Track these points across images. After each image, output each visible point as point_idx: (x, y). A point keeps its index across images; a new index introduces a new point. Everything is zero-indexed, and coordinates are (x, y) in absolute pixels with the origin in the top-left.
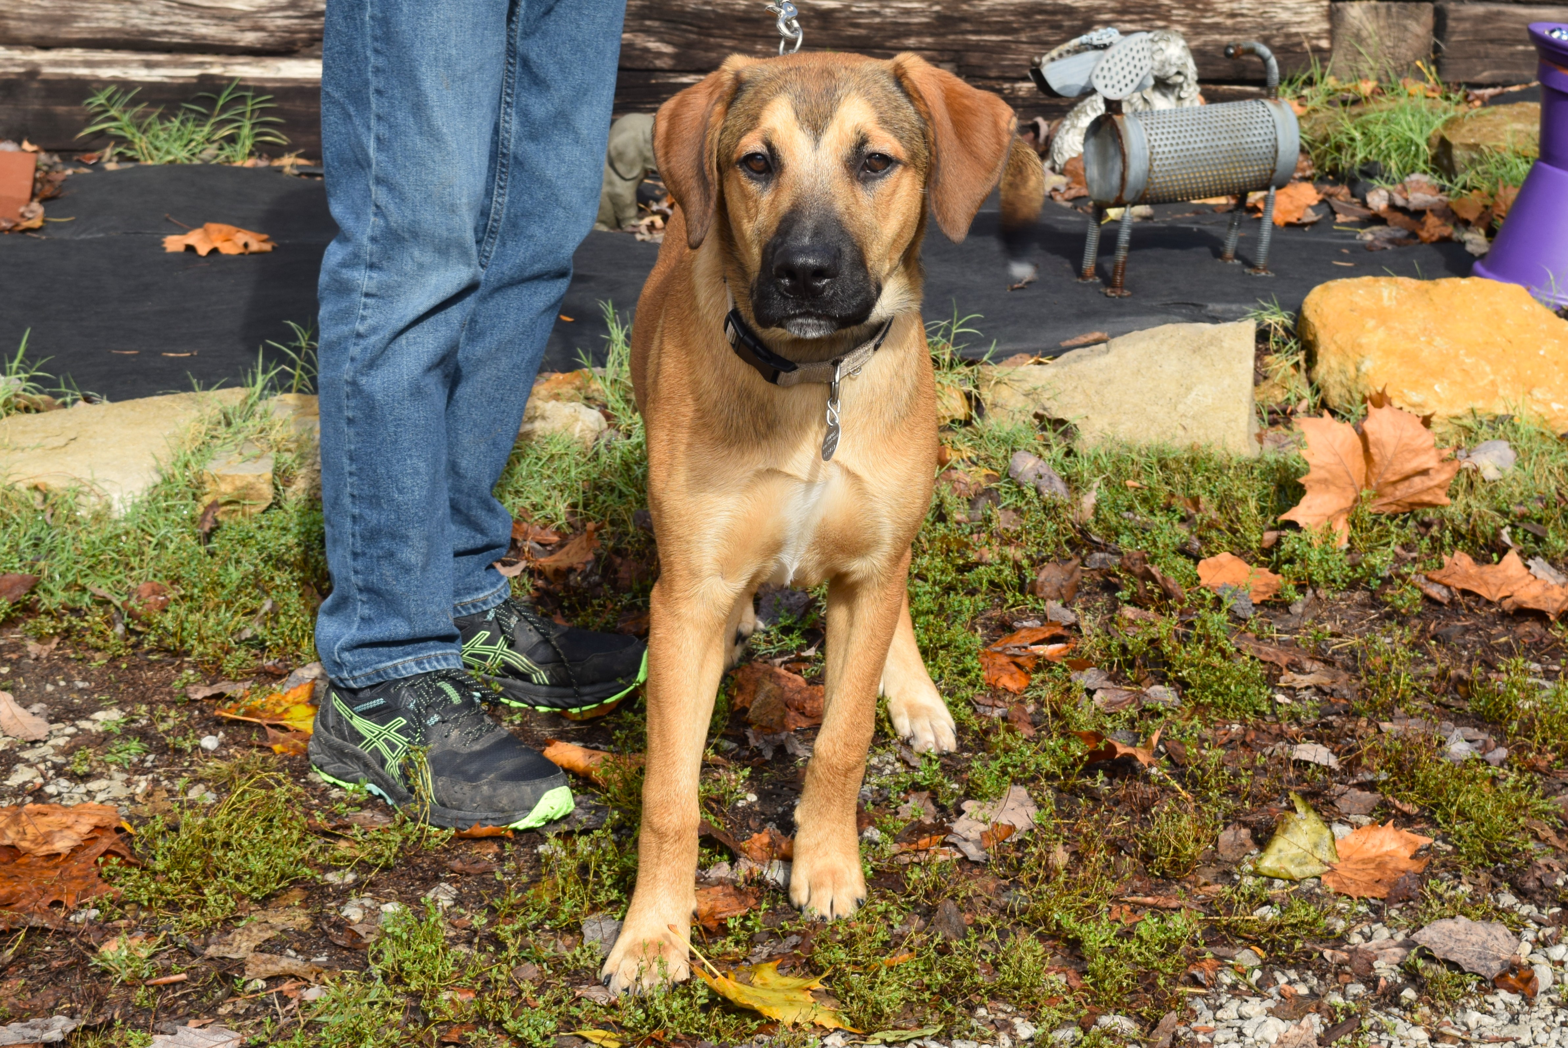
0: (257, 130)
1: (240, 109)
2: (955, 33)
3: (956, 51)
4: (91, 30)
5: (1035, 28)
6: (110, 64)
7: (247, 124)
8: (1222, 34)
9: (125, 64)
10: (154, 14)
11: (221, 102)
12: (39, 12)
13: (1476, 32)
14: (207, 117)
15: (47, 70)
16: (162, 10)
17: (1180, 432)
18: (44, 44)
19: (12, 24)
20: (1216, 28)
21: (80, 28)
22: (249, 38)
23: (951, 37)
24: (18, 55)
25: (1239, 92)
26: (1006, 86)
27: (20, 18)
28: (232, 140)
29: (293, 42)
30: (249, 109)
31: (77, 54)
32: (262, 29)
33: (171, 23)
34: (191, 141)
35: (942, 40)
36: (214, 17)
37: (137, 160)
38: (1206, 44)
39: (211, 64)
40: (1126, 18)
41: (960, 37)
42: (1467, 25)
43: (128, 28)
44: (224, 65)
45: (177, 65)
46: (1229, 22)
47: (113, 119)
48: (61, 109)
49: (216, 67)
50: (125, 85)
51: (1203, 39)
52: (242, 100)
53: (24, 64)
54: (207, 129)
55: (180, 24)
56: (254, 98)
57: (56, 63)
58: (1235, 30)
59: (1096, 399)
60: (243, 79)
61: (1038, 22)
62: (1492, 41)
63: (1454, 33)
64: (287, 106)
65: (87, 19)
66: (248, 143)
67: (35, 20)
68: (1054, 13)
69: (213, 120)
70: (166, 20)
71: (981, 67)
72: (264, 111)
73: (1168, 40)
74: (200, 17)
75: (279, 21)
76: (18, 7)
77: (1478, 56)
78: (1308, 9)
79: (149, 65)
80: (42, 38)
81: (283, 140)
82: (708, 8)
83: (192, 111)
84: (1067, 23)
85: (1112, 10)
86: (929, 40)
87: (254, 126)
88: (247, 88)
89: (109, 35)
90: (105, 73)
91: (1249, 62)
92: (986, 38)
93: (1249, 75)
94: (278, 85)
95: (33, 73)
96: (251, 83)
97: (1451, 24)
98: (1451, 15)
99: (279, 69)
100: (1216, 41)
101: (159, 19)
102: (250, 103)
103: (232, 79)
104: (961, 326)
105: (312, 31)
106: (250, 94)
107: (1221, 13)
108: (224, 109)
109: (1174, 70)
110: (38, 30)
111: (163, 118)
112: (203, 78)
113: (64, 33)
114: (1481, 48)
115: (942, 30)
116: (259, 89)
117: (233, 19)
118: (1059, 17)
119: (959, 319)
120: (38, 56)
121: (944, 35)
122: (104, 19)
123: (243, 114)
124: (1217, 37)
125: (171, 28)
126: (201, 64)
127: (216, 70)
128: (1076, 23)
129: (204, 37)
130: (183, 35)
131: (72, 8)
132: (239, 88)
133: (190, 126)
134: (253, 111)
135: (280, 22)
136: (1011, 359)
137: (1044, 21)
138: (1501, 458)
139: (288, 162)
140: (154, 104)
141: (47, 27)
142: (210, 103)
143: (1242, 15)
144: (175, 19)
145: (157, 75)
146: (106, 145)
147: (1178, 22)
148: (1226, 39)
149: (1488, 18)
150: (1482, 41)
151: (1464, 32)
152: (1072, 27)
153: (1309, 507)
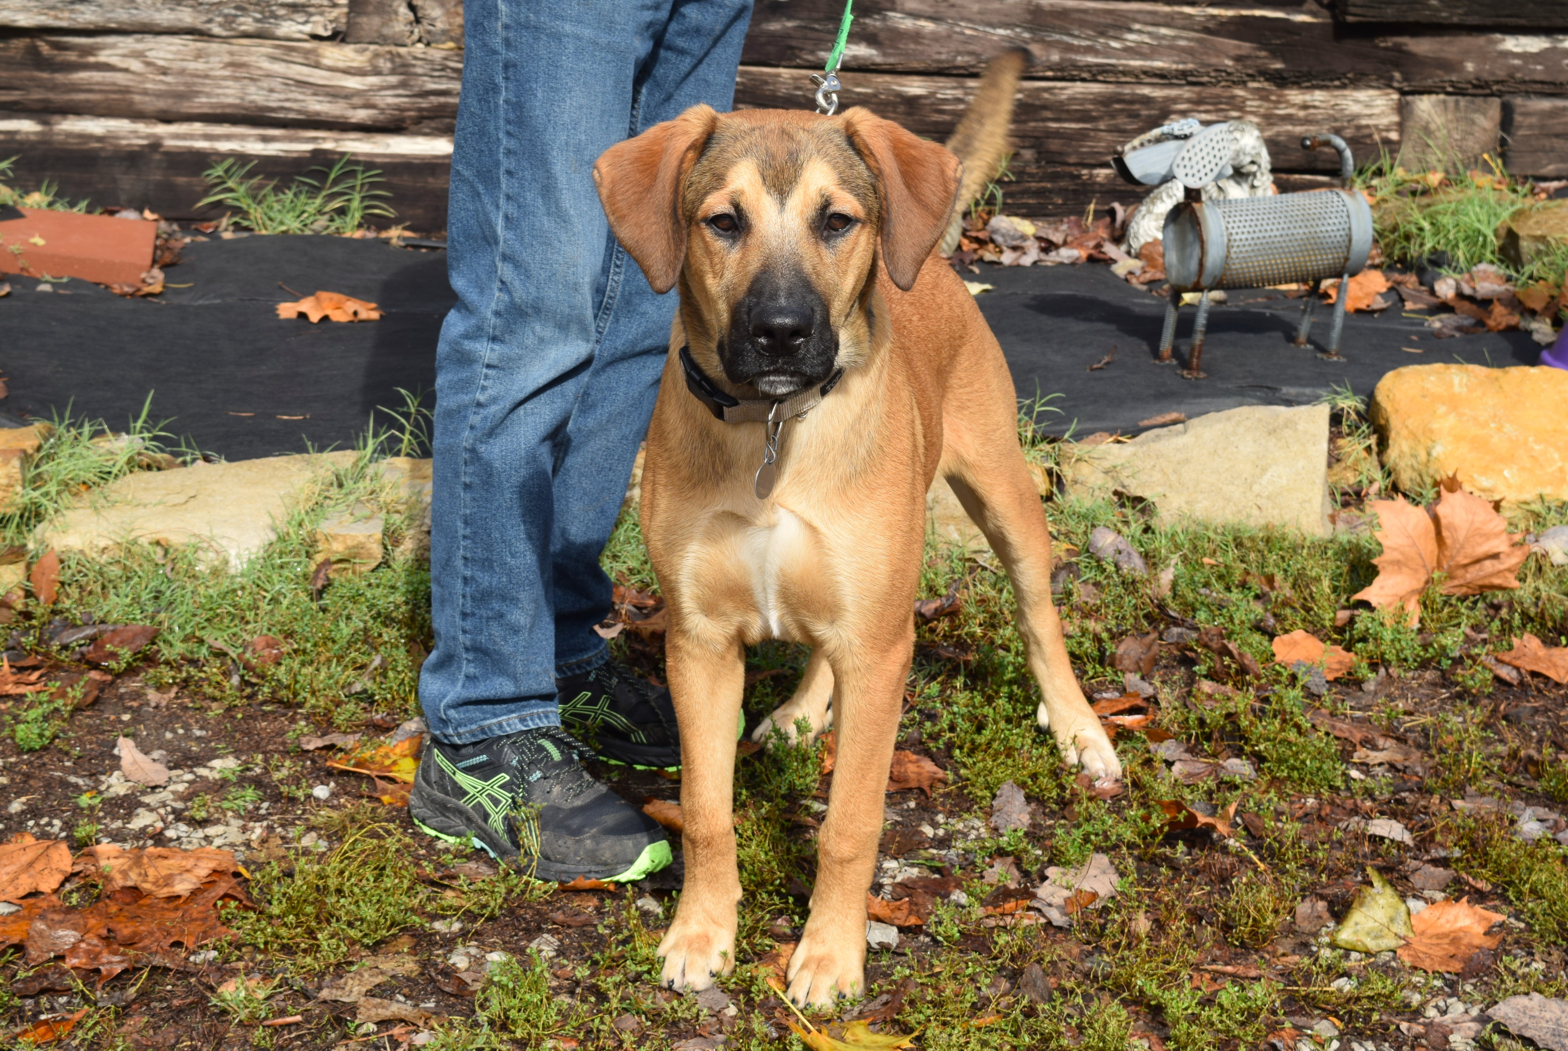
0: (366, 203)
1: (350, 182)
2: (1036, 120)
3: (1037, 138)
4: (212, 106)
5: (1113, 117)
6: (228, 137)
7: (357, 197)
8: (1294, 125)
9: (243, 138)
10: (271, 91)
11: (332, 176)
12: (163, 87)
13: (1542, 127)
14: (319, 189)
15: (169, 143)
16: (279, 87)
17: (1255, 512)
18: (166, 118)
19: (137, 98)
20: (1288, 119)
21: (201, 103)
22: (361, 115)
23: (1032, 124)
24: (142, 128)
25: (1310, 181)
26: (1085, 172)
27: (145, 92)
28: (342, 212)
29: (403, 120)
30: (359, 182)
31: (198, 127)
32: (373, 106)
33: (288, 100)
34: (303, 212)
35: (1023, 127)
36: (328, 94)
37: (252, 230)
38: (1278, 134)
39: (324, 139)
40: (1202, 108)
41: (1041, 124)
42: (1533, 120)
43: (246, 104)
44: (336, 140)
45: (291, 140)
46: (1302, 114)
47: (231, 190)
48: (181, 180)
49: (329, 142)
50: (242, 158)
51: (1276, 129)
52: (352, 174)
53: (147, 136)
54: (318, 201)
55: (296, 101)
56: (364, 172)
57: (177, 136)
58: (1307, 121)
59: (1173, 478)
60: (354, 154)
61: (1117, 111)
62: (1557, 136)
63: (1520, 127)
64: (395, 180)
65: (208, 95)
66: (358, 215)
67: (159, 95)
68: (1132, 102)
69: (324, 193)
70: (282, 96)
71: (1060, 154)
72: (373, 185)
73: (1243, 130)
74: (315, 94)
75: (389, 99)
76: (143, 82)
77: (1543, 150)
78: (1379, 102)
79: (265, 139)
80: (165, 112)
81: (391, 213)
82: (799, 93)
83: (305, 184)
84: (1144, 112)
85: (1189, 101)
87: (363, 199)
88: (357, 163)
89: (228, 111)
90: (224, 146)
91: (1321, 153)
92: (1066, 125)
93: (1320, 165)
94: (387, 160)
95: (155, 145)
96: (361, 158)
97: (1518, 118)
98: (1518, 110)
99: (388, 145)
100: (1288, 132)
101: (275, 96)
102: (360, 177)
103: (343, 154)
104: (1043, 405)
105: (420, 110)
106: (360, 168)
107: (1294, 105)
108: (336, 182)
109: (1248, 159)
110: (162, 104)
111: (277, 190)
112: (316, 152)
113: (186, 107)
114: (1547, 143)
115: (1023, 118)
116: (369, 164)
117: (346, 97)
118: (1137, 107)
119: (1041, 398)
120: (161, 129)
121: (1025, 122)
122: (225, 95)
123: (353, 188)
124: (1290, 128)
125: (287, 105)
126: (314, 139)
127: (328, 145)
128: (1153, 112)
129: (318, 114)
130: (299, 112)
131: (194, 84)
132: (349, 162)
133: (302, 198)
134: (362, 185)
135: (391, 100)
136: (1091, 437)
137: (1122, 110)
139: (395, 234)
140: (269, 176)
141: (170, 101)
142: (322, 176)
143: (1315, 107)
144: (291, 96)
145: (272, 149)
146: (222, 215)
147: (1252, 113)
148: (1298, 129)
149: (1554, 113)
150: (1548, 136)
151: (1530, 127)
152: (1150, 116)
153: (1382, 588)
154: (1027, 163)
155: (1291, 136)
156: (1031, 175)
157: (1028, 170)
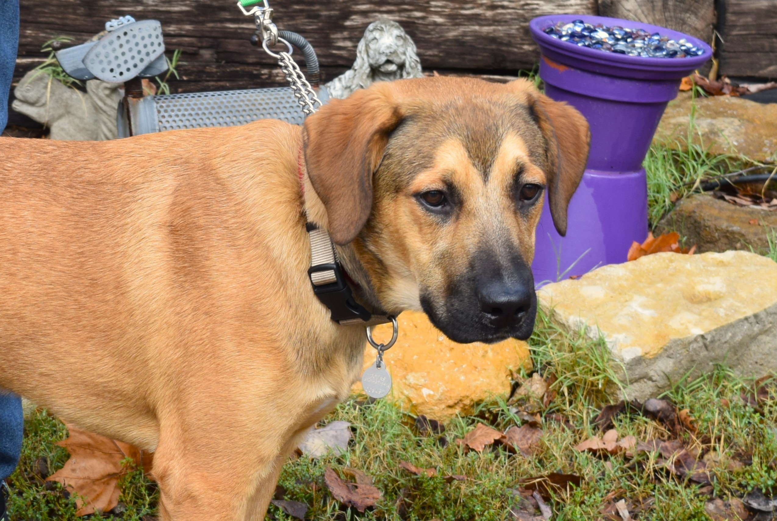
2: (214, 21)
3: (215, 38)
5: (292, 18)
8: (481, 25)
13: (759, 26)
20: (475, 19)
23: (211, 25)
26: (265, 71)
35: (200, 27)
38: (464, 34)
40: (384, 9)
41: (219, 25)
42: (749, 19)
46: (489, 14)
51: (462, 29)
58: (495, 21)
61: (296, 11)
63: (734, 26)
71: (239, 54)
73: (382, 30)
77: (762, 50)
84: (324, 13)
86: (188, 27)
91: (509, 52)
92: (244, 26)
93: (509, 65)
97: (731, 17)
98: (731, 9)
100: (475, 31)
107: (482, 5)
109: (383, 59)
114: (766, 43)
115: (201, 18)
118: (317, 7)
121: (203, 23)
124: (477, 28)
128: (333, 13)
137: (301, 11)
138: (336, 437)
147: (436, 13)
148: (486, 29)
150: (767, 36)
151: (745, 26)
152: (330, 17)
153: (73, 470)
154: (208, 63)
155: (478, 37)
156: (210, 74)
157: (208, 69)
